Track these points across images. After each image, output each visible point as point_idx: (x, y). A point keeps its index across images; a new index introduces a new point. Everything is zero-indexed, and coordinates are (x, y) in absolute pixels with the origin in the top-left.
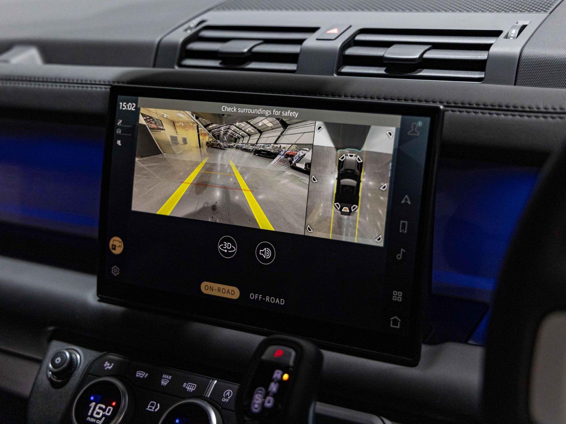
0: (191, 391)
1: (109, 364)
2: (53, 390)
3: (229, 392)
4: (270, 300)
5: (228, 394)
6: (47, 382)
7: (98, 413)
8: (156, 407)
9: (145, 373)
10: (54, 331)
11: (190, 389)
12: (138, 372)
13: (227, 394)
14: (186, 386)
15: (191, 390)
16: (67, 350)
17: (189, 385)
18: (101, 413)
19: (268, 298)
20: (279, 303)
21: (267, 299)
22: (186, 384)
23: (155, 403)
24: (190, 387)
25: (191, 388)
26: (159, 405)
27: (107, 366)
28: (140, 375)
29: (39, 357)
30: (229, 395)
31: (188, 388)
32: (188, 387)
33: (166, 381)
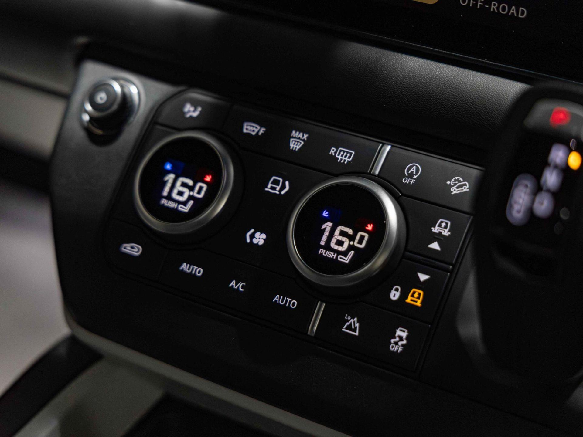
0: (345, 163)
1: (192, 109)
2: (93, 148)
3: (415, 167)
4: (498, 8)
5: (414, 170)
6: (81, 135)
7: (181, 193)
8: (283, 187)
9: (259, 127)
10: (86, 46)
11: (343, 158)
12: (247, 125)
13: (412, 170)
14: (335, 153)
15: (345, 160)
16: (116, 79)
17: (341, 151)
18: (187, 193)
19: (495, 5)
20: (515, 15)
21: (492, 7)
22: (335, 149)
23: (281, 180)
24: (342, 156)
25: (345, 157)
26: (287, 183)
27: (189, 111)
28: (250, 130)
29: (63, 87)
30: (414, 173)
31: (340, 157)
32: (339, 155)
33: (298, 142)
